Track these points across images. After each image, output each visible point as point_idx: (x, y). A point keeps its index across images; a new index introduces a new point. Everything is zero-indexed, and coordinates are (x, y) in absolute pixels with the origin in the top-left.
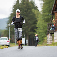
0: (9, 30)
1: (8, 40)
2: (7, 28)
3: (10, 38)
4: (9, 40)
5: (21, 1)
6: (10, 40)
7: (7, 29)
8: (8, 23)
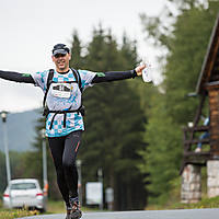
0: (41, 152)
1: (39, 191)
2: (36, 146)
3: (46, 182)
4: (42, 188)
5: (89, 49)
6: (45, 190)
7: (36, 150)
8: (40, 128)
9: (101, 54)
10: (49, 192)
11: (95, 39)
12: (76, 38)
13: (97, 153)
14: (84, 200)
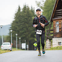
1: (10, 45)
2: (9, 34)
3: (12, 43)
5: (22, 10)
6: (12, 45)
8: (10, 30)
9: (25, 11)
10: (12, 46)
11: (24, 7)
12: (19, 7)
13: (24, 36)
14: (21, 48)
